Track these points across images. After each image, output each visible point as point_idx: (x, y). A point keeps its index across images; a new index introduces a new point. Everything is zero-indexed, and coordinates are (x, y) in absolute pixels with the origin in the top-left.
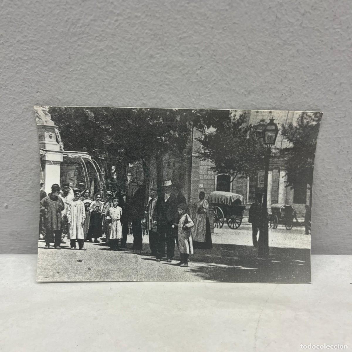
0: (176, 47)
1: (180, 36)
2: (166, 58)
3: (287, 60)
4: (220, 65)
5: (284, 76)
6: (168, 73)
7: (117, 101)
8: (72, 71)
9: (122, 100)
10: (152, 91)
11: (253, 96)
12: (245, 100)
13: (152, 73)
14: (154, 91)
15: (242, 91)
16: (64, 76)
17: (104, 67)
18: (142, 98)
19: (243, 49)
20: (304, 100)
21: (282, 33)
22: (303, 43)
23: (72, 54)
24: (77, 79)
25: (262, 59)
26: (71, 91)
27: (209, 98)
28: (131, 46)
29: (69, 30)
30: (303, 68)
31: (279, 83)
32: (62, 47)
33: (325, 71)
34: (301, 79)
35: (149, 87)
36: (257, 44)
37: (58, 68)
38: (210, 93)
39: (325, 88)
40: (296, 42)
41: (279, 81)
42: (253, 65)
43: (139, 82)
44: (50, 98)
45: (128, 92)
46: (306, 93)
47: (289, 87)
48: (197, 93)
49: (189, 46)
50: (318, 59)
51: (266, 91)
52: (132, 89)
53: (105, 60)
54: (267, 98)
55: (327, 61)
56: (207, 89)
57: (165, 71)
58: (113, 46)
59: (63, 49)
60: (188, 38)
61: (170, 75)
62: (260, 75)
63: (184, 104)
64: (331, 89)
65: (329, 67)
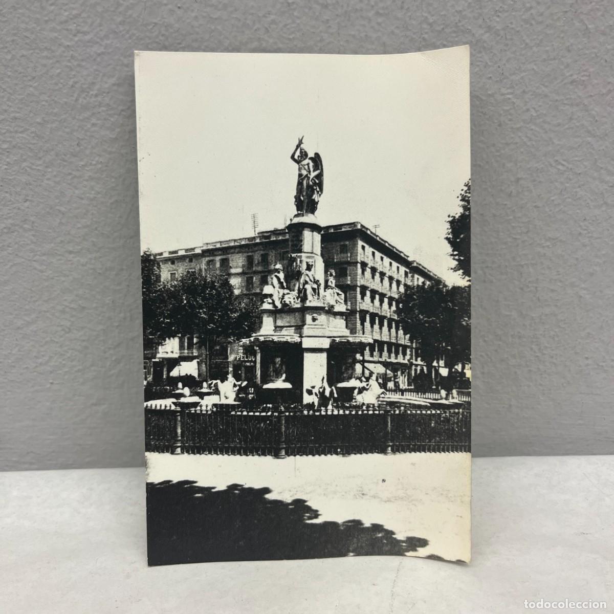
8: (82, 165)
16: (70, 174)
24: (91, 178)
26: (82, 199)
29: (77, 100)
32: (65, 127)
37: (59, 161)
44: (48, 210)
59: (67, 130)
64: (503, 188)
65: (498, 154)
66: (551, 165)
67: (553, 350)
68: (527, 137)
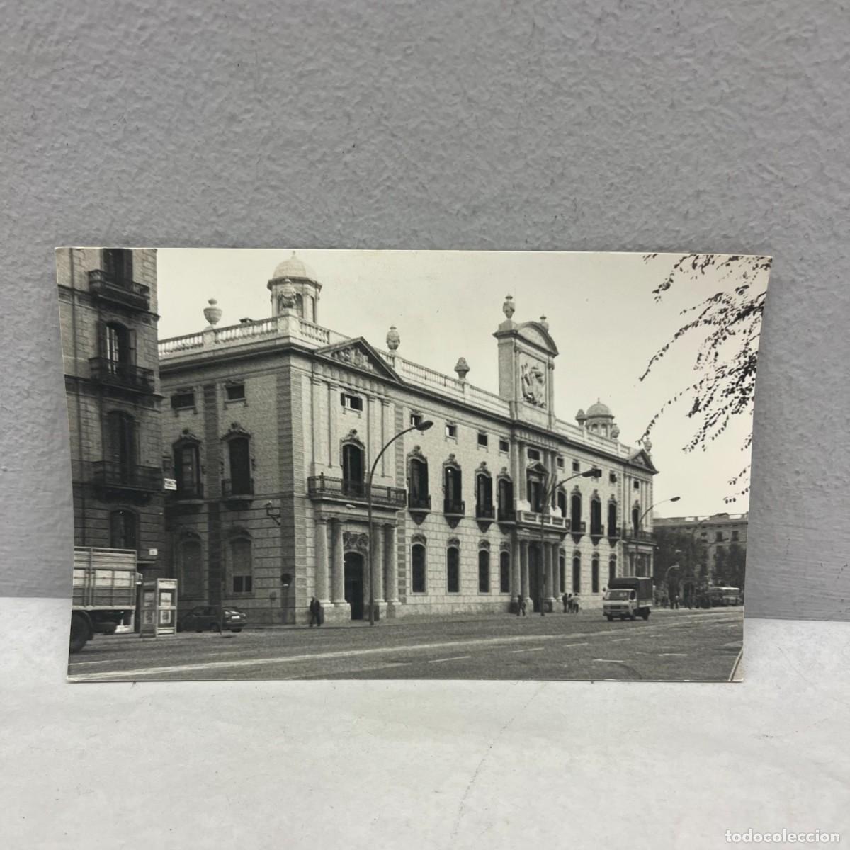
0: (291, 97)
1: (300, 69)
2: (268, 124)
3: (565, 133)
4: (400, 143)
5: (559, 172)
6: (274, 160)
7: (154, 227)
9: (166, 223)
10: (236, 202)
11: (484, 219)
12: (464, 230)
13: (236, 159)
14: (242, 202)
15: (458, 206)
17: (118, 142)
18: (213, 219)
19: (456, 104)
20: (611, 231)
21: (549, 66)
22: (603, 91)
25: (502, 129)
27: (377, 223)
28: (182, 92)
30: (605, 151)
31: (547, 188)
33: (660, 162)
34: (600, 179)
35: (229, 193)
36: (487, 90)
38: (378, 209)
39: (660, 203)
40: (584, 87)
41: (547, 185)
42: (480, 143)
43: (204, 181)
45: (178, 205)
46: (616, 213)
47: (572, 198)
48: (346, 209)
49: (323, 94)
50: (640, 131)
51: (516, 208)
52: (189, 198)
54: (520, 225)
55: (662, 137)
56: (371, 201)
57: (267, 154)
58: (138, 91)
60: (319, 74)
61: (281, 165)
62: (500, 168)
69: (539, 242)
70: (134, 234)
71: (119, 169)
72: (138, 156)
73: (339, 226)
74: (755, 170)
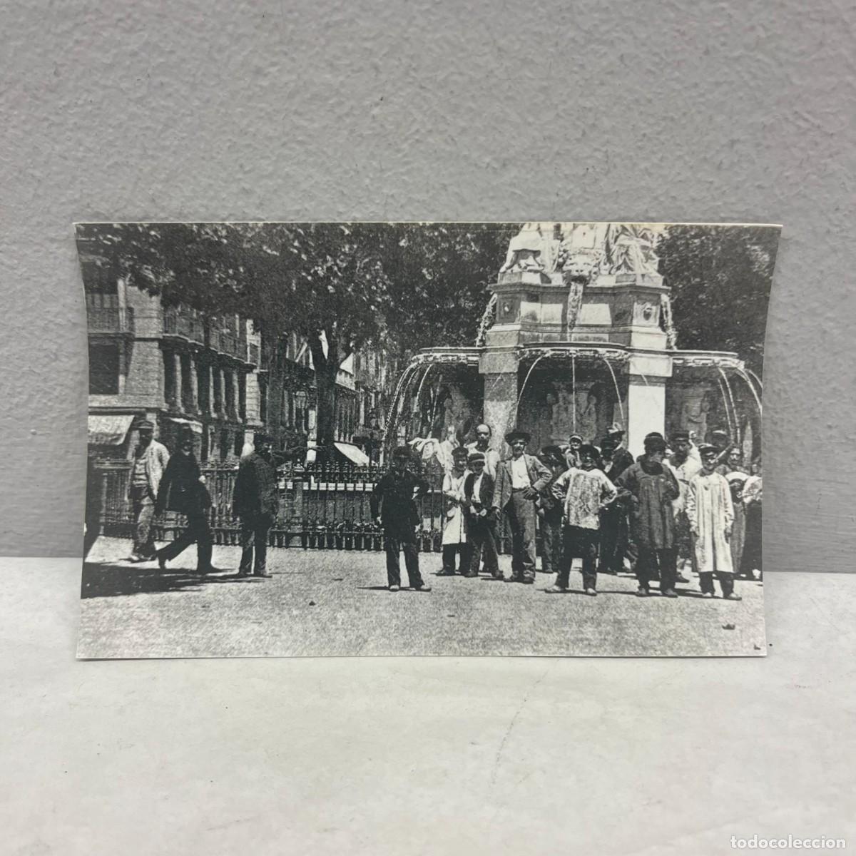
0: (317, 49)
1: (326, 20)
2: (294, 77)
3: (597, 82)
4: (429, 95)
5: (591, 122)
6: (300, 114)
7: (180, 184)
8: (64, 106)
10: (262, 158)
11: (514, 172)
12: (495, 183)
13: (262, 114)
14: (268, 157)
16: (47, 119)
17: (142, 98)
18: (240, 176)
19: (485, 54)
20: (643, 183)
21: (580, 13)
22: (635, 38)
23: (62, 65)
24: (78, 127)
25: (532, 79)
26: (66, 158)
27: (405, 178)
28: (206, 45)
30: (637, 101)
31: (578, 140)
32: (36, 46)
33: (694, 111)
34: (632, 129)
35: (255, 149)
36: (518, 39)
37: (29, 99)
38: (407, 163)
39: (693, 153)
40: (616, 35)
41: (579, 136)
42: (510, 94)
43: (230, 137)
44: (16, 174)
45: (204, 162)
46: (648, 165)
47: (604, 149)
48: (374, 163)
49: (350, 45)
50: (673, 80)
51: (547, 160)
52: (214, 155)
53: (143, 79)
54: (550, 178)
55: (696, 85)
56: (400, 155)
57: (294, 108)
58: (162, 45)
59: (39, 50)
60: (346, 25)
61: (307, 120)
62: (531, 119)
63: (345, 192)
64: (708, 156)
65: (702, 100)
66: (786, 119)
67: (777, 413)
68: (750, 73)
69: (571, 195)
70: (161, 192)
71: (144, 126)
72: (162, 112)
73: (367, 181)
74: (791, 118)
